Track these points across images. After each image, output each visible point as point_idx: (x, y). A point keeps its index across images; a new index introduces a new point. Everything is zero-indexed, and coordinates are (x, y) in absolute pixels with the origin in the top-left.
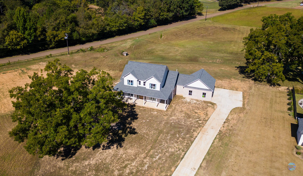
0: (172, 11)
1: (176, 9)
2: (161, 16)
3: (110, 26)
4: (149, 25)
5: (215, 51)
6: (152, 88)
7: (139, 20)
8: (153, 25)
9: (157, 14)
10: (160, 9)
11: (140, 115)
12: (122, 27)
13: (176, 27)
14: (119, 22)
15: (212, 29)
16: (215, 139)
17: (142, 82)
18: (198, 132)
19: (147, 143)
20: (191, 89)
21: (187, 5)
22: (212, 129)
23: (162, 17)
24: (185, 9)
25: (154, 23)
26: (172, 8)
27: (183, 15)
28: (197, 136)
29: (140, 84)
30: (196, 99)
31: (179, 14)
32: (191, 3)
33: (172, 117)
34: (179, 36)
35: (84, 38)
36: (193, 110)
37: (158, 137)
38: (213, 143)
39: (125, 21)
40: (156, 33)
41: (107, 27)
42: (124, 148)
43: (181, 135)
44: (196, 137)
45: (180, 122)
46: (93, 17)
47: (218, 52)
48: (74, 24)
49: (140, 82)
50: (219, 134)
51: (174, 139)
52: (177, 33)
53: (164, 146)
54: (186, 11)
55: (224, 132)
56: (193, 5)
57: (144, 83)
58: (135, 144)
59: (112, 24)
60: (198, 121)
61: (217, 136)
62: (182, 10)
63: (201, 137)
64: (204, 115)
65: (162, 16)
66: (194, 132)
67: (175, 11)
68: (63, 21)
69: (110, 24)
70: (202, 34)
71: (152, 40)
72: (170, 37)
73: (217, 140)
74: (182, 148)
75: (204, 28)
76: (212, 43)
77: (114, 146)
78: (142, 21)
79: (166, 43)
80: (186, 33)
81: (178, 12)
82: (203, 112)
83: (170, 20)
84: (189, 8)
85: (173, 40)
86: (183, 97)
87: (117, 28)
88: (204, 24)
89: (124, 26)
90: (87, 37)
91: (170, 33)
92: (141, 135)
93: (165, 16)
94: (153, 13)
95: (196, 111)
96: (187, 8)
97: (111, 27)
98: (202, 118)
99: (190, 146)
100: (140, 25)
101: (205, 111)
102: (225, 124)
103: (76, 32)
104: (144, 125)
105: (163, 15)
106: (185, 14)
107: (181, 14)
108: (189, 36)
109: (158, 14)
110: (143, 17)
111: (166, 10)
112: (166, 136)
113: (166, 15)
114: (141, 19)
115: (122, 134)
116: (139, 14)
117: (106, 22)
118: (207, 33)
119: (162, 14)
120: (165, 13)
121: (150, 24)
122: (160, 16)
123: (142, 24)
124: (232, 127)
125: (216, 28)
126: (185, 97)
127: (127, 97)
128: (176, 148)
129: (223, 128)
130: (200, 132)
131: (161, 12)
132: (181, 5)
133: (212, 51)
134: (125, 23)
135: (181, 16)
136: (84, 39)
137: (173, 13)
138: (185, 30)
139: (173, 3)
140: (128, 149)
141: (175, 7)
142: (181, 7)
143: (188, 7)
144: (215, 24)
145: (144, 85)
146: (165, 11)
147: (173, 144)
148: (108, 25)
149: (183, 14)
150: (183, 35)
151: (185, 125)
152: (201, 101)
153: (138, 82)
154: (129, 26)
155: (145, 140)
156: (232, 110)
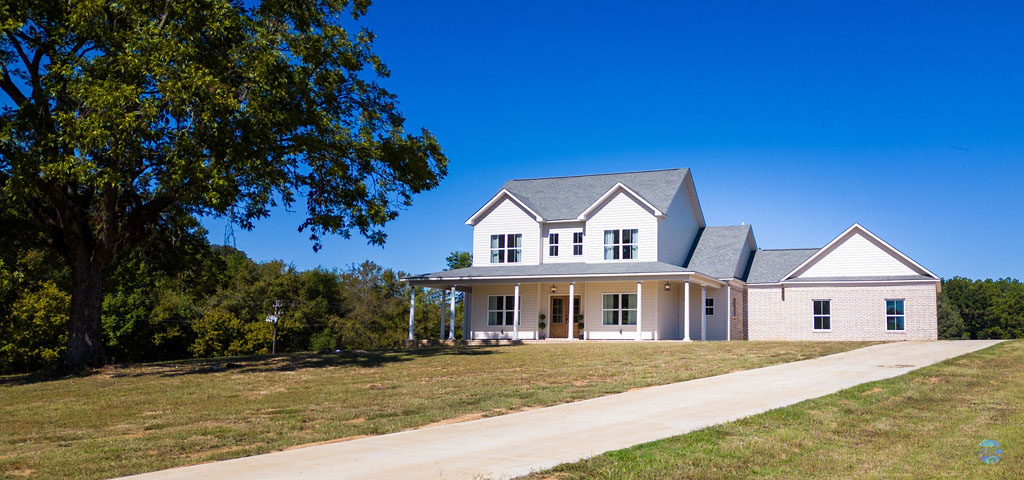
6: (617, 257)
17: (566, 236)
20: (821, 294)
29: (554, 251)
49: (555, 239)
57: (578, 238)
103: (326, 331)
127: (483, 335)
145: (578, 251)
153: (547, 240)
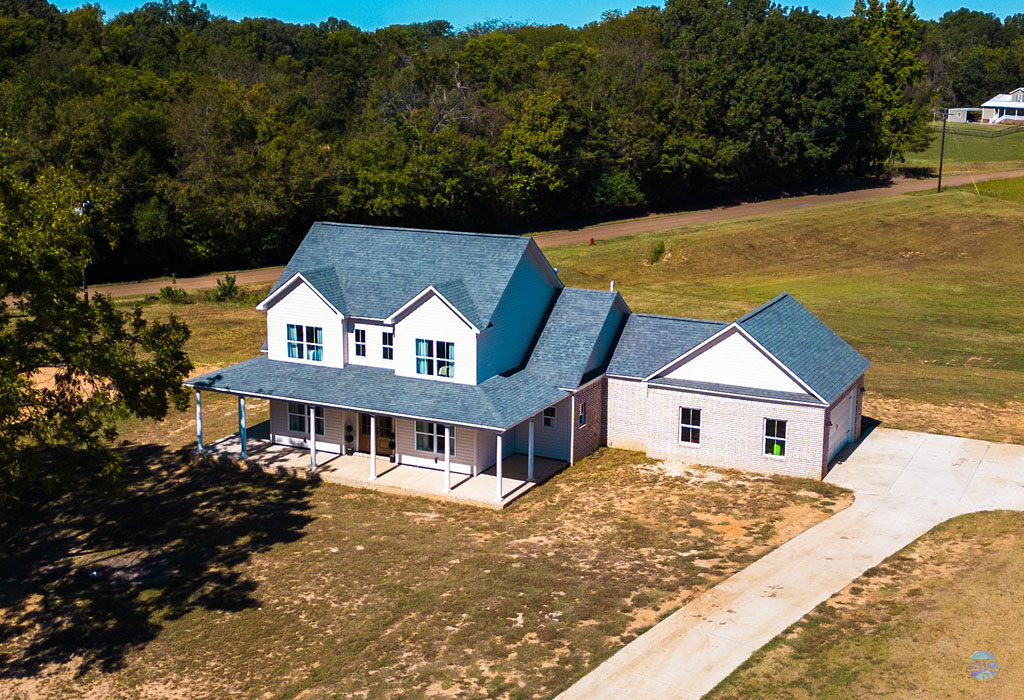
0: (737, 133)
1: (759, 120)
2: (667, 152)
3: (360, 186)
4: (599, 198)
5: (966, 323)
6: (430, 372)
7: (533, 161)
8: (621, 201)
9: (643, 141)
10: (663, 115)
11: (326, 522)
12: (430, 196)
13: (759, 217)
14: (410, 167)
15: (975, 229)
16: (766, 648)
17: (374, 335)
18: (665, 607)
19: (295, 655)
20: (691, 401)
21: (826, 102)
22: (774, 595)
23: (673, 161)
24: (815, 122)
25: (624, 193)
26: (733, 116)
27: (803, 161)
28: (650, 627)
29: (361, 351)
30: (727, 467)
31: (781, 151)
32: (851, 95)
33: (528, 536)
34: (763, 258)
35: (201, 241)
36: (684, 512)
37: (387, 625)
38: (746, 666)
39: (447, 159)
40: (629, 238)
41: (338, 187)
42: (130, 674)
43: (544, 621)
44: (641, 632)
45: (567, 559)
46: (261, 128)
47: (985, 326)
48: (148, 157)
49: (361, 336)
50: (810, 622)
51: (485, 638)
52: (757, 243)
53: (402, 668)
54: (822, 138)
55: (846, 617)
56: (862, 107)
58: (213, 656)
59: (370, 175)
60: (693, 558)
61: (788, 631)
62: (794, 129)
63: (678, 634)
64: (750, 534)
65: (671, 153)
66: (635, 610)
67: (750, 133)
68: (87, 136)
69: (361, 174)
70: (907, 250)
71: (599, 270)
72: (710, 259)
73: (785, 651)
74: (522, 684)
75: (922, 225)
76: (959, 289)
77: (69, 664)
78: (550, 169)
79: (678, 283)
80: (809, 243)
81: (771, 140)
82: (748, 523)
83: (721, 182)
84: (840, 121)
85: (724, 275)
86: (649, 455)
87: (399, 201)
88: (927, 204)
89: (441, 190)
90: (221, 237)
91: (712, 239)
92: (275, 615)
93: (692, 157)
94: (624, 139)
95: (701, 517)
96: (828, 121)
97: (363, 190)
98: (724, 547)
99: (579, 672)
100: (541, 191)
101: (764, 520)
102: (873, 580)
103: (154, 200)
104: (320, 570)
105: (679, 150)
106: (813, 152)
107: (791, 153)
108: (828, 257)
109: (652, 139)
110: (557, 148)
111: (699, 124)
112: (438, 622)
113: (697, 146)
114: (543, 156)
115: (151, 608)
116: (532, 130)
117: (335, 162)
118: (935, 248)
119: (671, 142)
120: (693, 142)
121: (604, 194)
122: (665, 156)
123: (551, 187)
124: (914, 593)
125: (998, 222)
126: (655, 457)
127: (286, 440)
128: (481, 682)
129: (846, 597)
130: (677, 609)
131: (670, 133)
132: (788, 104)
133: (950, 322)
134: (448, 173)
135: (790, 163)
136: (200, 248)
137: (744, 146)
138: (803, 230)
139: (742, 91)
140: (154, 679)
141: (755, 108)
142: (791, 111)
143: (830, 115)
144: (992, 208)
145: (388, 354)
146: (691, 128)
147: (467, 660)
148: (351, 179)
149: (806, 154)
150: (793, 252)
151: (593, 576)
152: (754, 475)
153: (352, 336)
154: (472, 191)
155: (293, 640)
156: (950, 520)
